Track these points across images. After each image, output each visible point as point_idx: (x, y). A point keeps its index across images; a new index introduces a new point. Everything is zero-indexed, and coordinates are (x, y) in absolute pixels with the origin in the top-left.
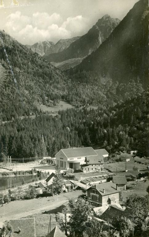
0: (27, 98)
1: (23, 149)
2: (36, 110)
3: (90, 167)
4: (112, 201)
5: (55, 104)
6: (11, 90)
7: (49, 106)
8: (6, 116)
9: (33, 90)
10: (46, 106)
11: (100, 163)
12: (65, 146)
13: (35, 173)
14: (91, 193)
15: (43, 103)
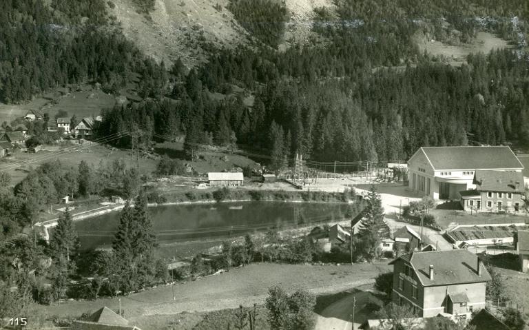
0: (399, 26)
1: (346, 141)
2: (416, 53)
3: (484, 198)
4: (454, 305)
5: (465, 39)
6: (365, 8)
7: (450, 44)
8: (343, 65)
9: (417, 7)
10: (444, 43)
11: (512, 190)
12: (451, 139)
13: (352, 199)
14: (401, 274)
15: (436, 36)
